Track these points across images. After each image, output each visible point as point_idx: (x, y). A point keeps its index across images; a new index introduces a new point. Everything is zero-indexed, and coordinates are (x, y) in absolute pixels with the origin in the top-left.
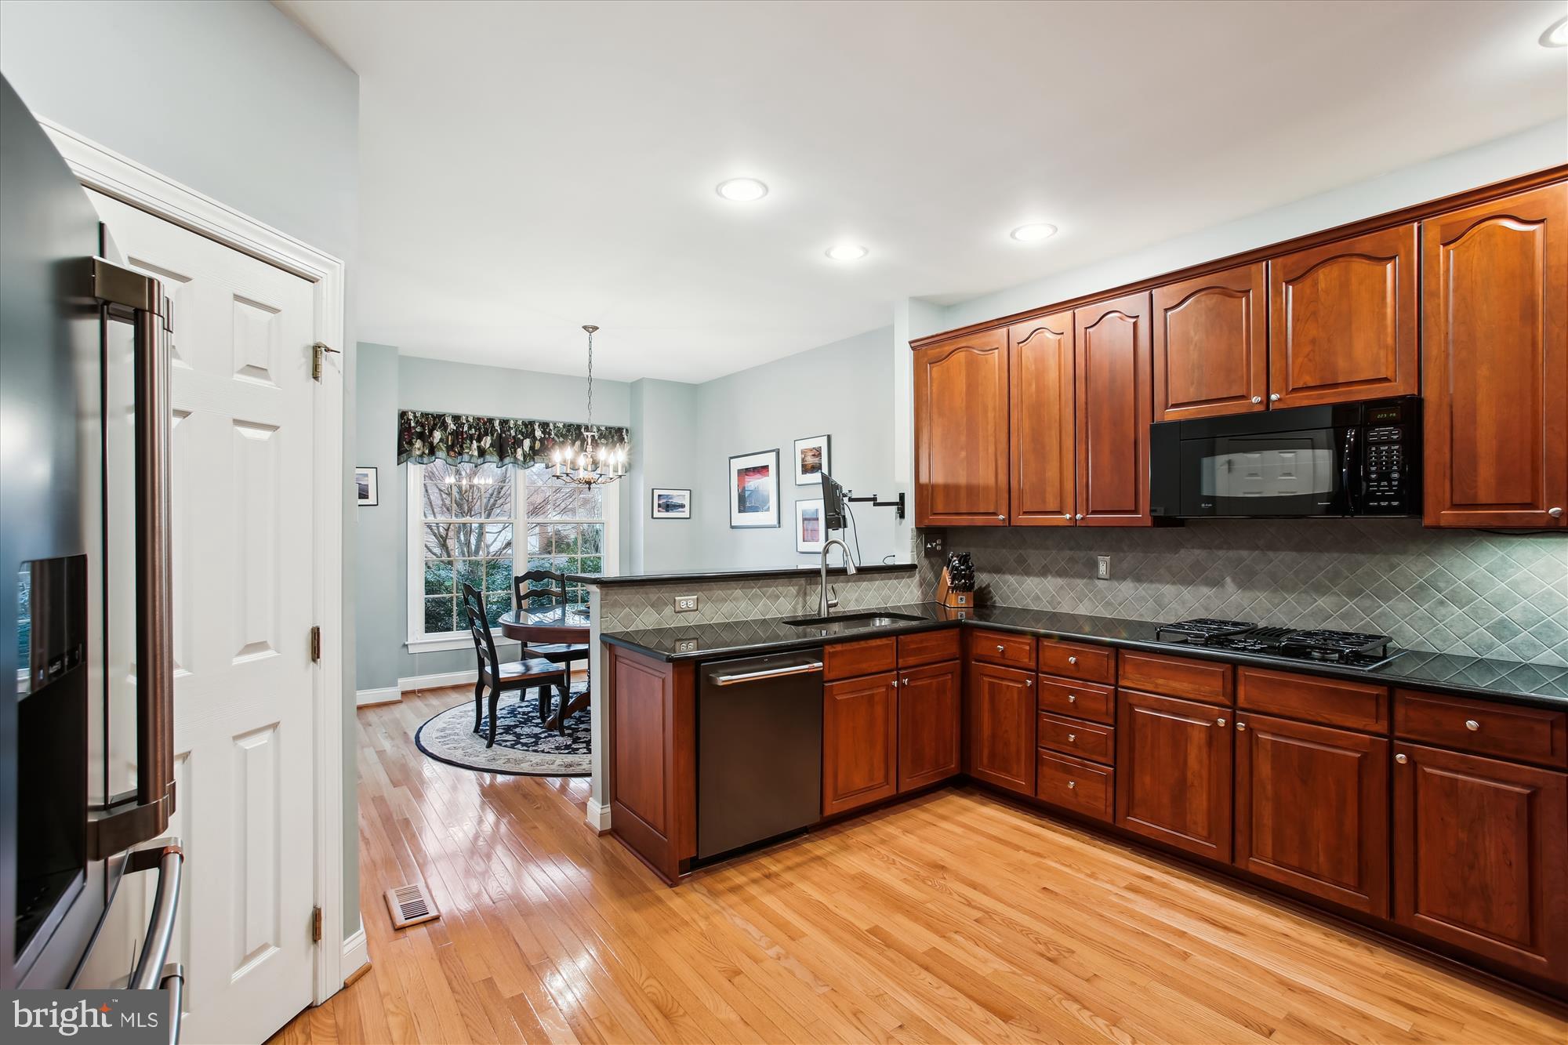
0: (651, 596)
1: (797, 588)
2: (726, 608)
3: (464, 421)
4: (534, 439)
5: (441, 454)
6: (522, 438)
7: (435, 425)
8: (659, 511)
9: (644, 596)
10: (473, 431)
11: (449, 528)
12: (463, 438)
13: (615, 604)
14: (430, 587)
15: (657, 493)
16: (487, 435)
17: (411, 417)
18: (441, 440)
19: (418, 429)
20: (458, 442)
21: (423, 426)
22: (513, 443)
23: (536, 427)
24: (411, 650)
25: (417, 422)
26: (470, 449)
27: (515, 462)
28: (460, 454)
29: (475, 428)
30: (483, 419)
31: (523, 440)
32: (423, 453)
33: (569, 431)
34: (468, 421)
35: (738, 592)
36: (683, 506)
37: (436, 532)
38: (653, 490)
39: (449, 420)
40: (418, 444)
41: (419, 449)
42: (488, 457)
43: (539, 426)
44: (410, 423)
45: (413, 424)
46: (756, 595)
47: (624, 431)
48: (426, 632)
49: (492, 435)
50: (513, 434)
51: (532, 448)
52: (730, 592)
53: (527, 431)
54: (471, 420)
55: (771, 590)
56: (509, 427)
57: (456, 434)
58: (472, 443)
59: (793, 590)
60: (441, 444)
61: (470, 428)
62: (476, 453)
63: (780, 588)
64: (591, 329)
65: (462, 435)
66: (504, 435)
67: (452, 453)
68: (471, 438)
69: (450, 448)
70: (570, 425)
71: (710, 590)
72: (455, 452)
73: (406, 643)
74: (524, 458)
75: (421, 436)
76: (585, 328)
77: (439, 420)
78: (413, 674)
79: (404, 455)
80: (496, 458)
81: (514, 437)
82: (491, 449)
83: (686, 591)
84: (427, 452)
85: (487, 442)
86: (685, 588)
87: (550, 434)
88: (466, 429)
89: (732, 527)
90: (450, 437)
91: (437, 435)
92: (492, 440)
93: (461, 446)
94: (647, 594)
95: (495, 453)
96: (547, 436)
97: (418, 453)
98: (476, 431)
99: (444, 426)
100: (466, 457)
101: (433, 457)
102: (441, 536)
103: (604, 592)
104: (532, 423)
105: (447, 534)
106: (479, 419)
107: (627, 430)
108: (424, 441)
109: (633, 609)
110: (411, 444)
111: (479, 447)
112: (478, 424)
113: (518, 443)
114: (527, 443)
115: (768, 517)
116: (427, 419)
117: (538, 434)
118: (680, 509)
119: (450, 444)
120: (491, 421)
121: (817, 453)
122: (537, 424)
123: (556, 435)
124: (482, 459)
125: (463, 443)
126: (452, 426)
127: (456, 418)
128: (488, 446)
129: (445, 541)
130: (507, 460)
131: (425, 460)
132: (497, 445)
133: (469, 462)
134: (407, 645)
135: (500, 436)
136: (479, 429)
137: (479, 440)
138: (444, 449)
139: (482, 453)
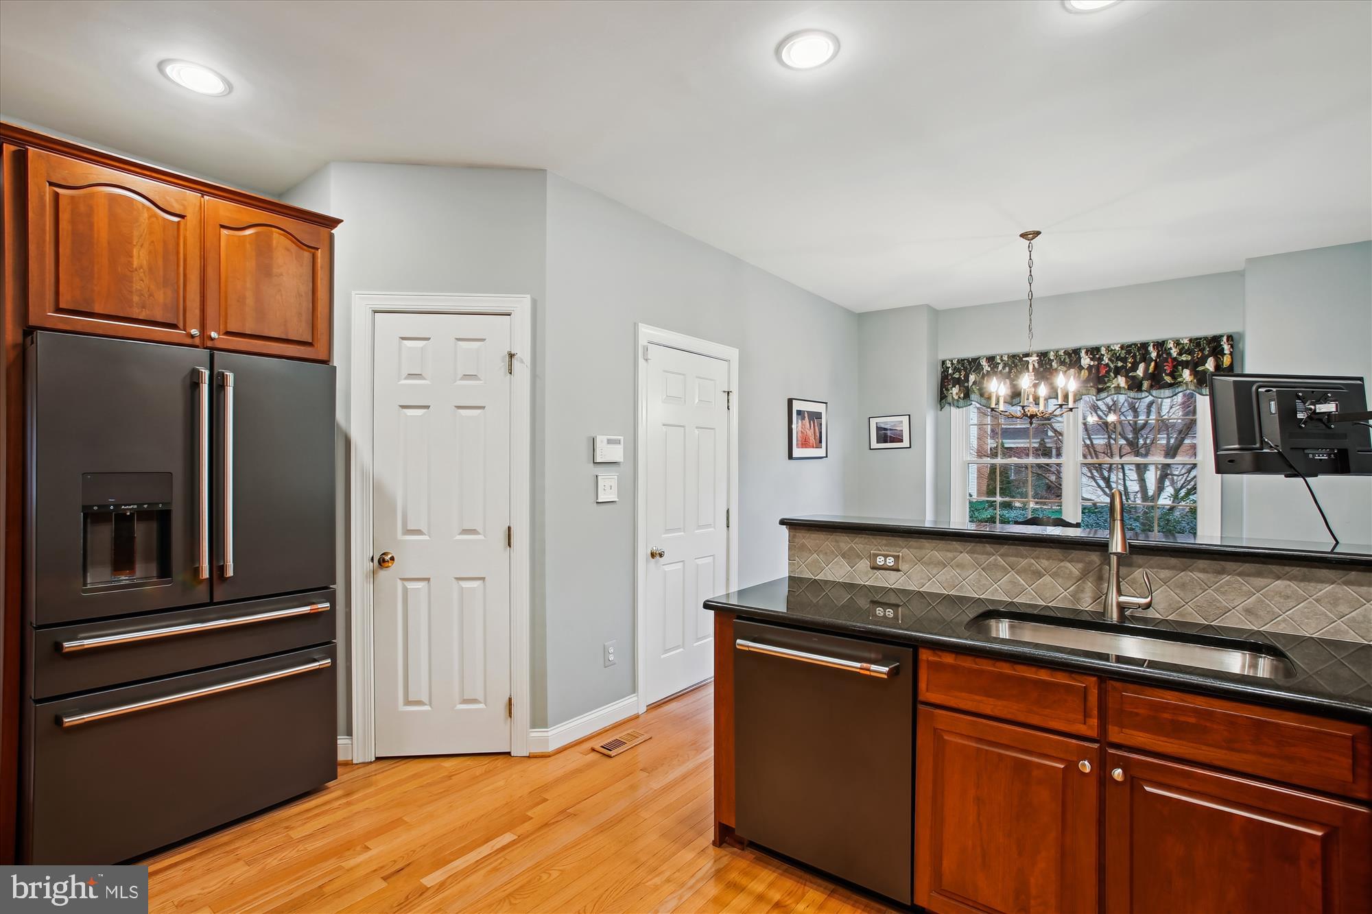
0: (842, 545)
1: (1080, 565)
2: (946, 574)
4: (1080, 368)
7: (971, 369)
9: (833, 544)
13: (803, 548)
17: (949, 365)
19: (956, 376)
21: (959, 371)
25: (955, 369)
29: (1010, 365)
34: (1002, 360)
35: (965, 557)
39: (984, 362)
40: (956, 390)
44: (949, 371)
46: (996, 565)
50: (1055, 366)
52: (950, 555)
53: (1071, 361)
54: (1005, 358)
55: (1024, 562)
59: (1074, 569)
61: (1004, 366)
63: (1045, 563)
64: (1033, 235)
66: (1042, 369)
70: (1131, 346)
71: (920, 548)
76: (1023, 236)
77: (975, 364)
83: (886, 545)
86: (884, 542)
87: (1101, 360)
88: (1000, 368)
94: (837, 541)
99: (979, 368)
103: (792, 534)
104: (1076, 351)
109: (821, 556)
112: (1014, 362)
116: (962, 364)
117: (1086, 362)
122: (1084, 351)
123: (1110, 359)
126: (987, 368)
127: (991, 360)
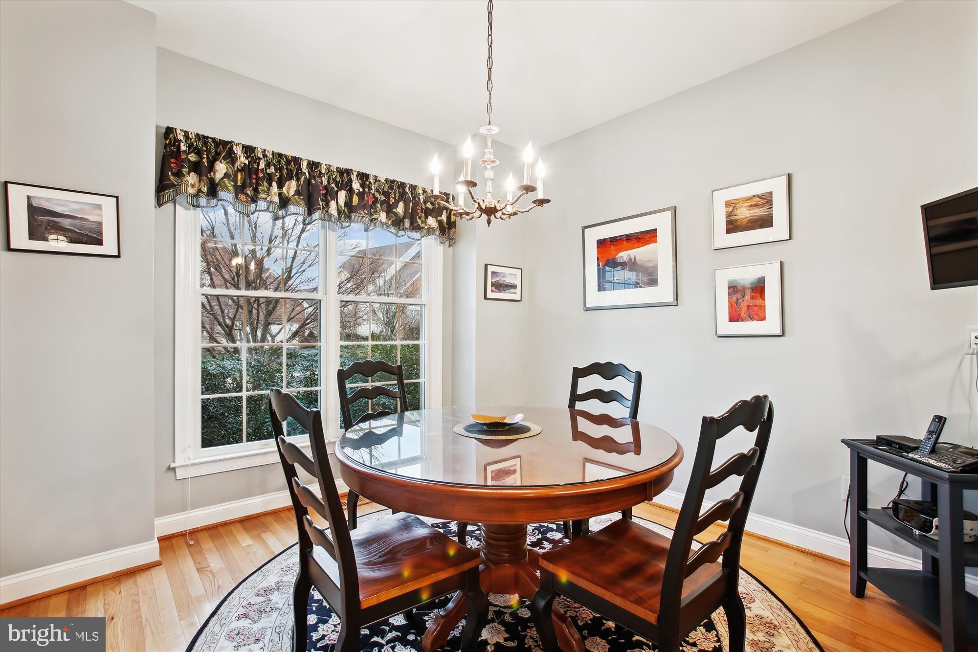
3: (260, 155)
4: (351, 191)
5: (226, 195)
6: (336, 189)
7: (218, 154)
8: (492, 291)
10: (272, 170)
11: (235, 317)
12: (258, 179)
14: (210, 382)
15: (491, 269)
16: (291, 178)
17: (181, 137)
18: (226, 175)
19: (192, 157)
20: (251, 184)
21: (199, 153)
22: (325, 195)
23: (354, 177)
24: (180, 474)
25: (190, 146)
26: (268, 192)
27: (328, 216)
28: (254, 200)
29: (275, 166)
30: (286, 157)
31: (337, 192)
32: (200, 191)
33: (391, 188)
34: (265, 156)
36: (514, 287)
37: (221, 320)
38: (486, 266)
39: (238, 151)
40: (192, 178)
41: (193, 186)
42: (292, 208)
43: (357, 176)
44: (179, 147)
45: (183, 148)
47: (451, 197)
48: (203, 446)
49: (298, 179)
50: (325, 183)
51: (348, 204)
53: (343, 181)
54: (269, 155)
56: (320, 172)
57: (250, 171)
58: (270, 185)
60: (226, 180)
61: (268, 165)
62: (276, 199)
65: (257, 174)
66: (313, 182)
67: (242, 197)
68: (270, 179)
69: (239, 190)
70: (393, 181)
72: (247, 195)
73: (172, 465)
74: (339, 214)
75: (196, 167)
77: (224, 148)
78: (183, 509)
79: (169, 192)
80: (301, 209)
81: (326, 188)
82: (296, 197)
84: (205, 189)
85: (291, 187)
87: (370, 188)
88: (262, 165)
89: (587, 309)
90: (239, 174)
91: (221, 168)
92: (298, 186)
93: (256, 190)
95: (302, 203)
96: (367, 190)
97: (192, 191)
98: (276, 170)
99: (231, 158)
100: (262, 204)
101: (215, 201)
102: (227, 326)
104: (348, 172)
105: (233, 323)
106: (280, 155)
107: (453, 196)
108: (200, 174)
110: (179, 174)
111: (280, 195)
112: (279, 162)
113: (330, 195)
114: (342, 195)
115: (663, 291)
116: (205, 144)
117: (356, 186)
118: (512, 290)
119: (239, 184)
120: (297, 160)
121: (767, 200)
122: (355, 174)
124: (284, 211)
125: (258, 184)
126: (243, 160)
127: (249, 150)
128: (292, 192)
129: (231, 331)
130: (317, 215)
131: (203, 201)
132: (305, 192)
133: (267, 210)
134: (174, 469)
135: (308, 182)
136: (281, 170)
137: (280, 186)
138: (231, 188)
139: (284, 202)
